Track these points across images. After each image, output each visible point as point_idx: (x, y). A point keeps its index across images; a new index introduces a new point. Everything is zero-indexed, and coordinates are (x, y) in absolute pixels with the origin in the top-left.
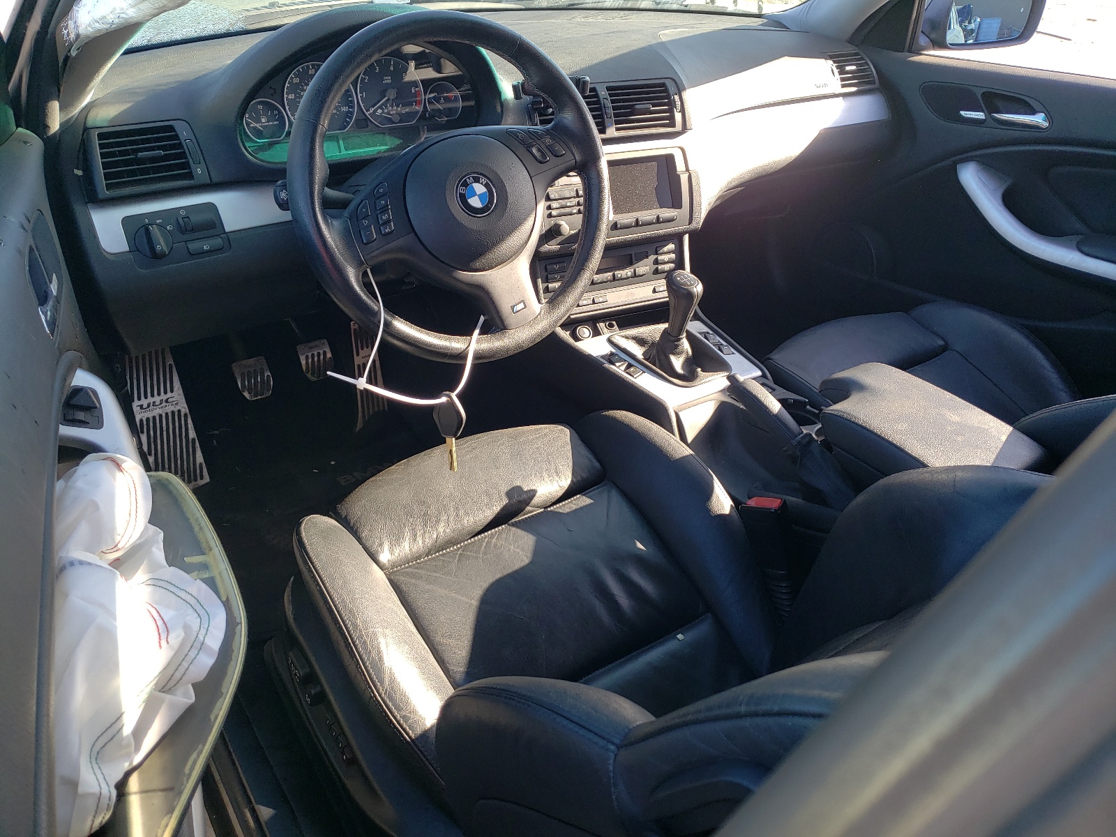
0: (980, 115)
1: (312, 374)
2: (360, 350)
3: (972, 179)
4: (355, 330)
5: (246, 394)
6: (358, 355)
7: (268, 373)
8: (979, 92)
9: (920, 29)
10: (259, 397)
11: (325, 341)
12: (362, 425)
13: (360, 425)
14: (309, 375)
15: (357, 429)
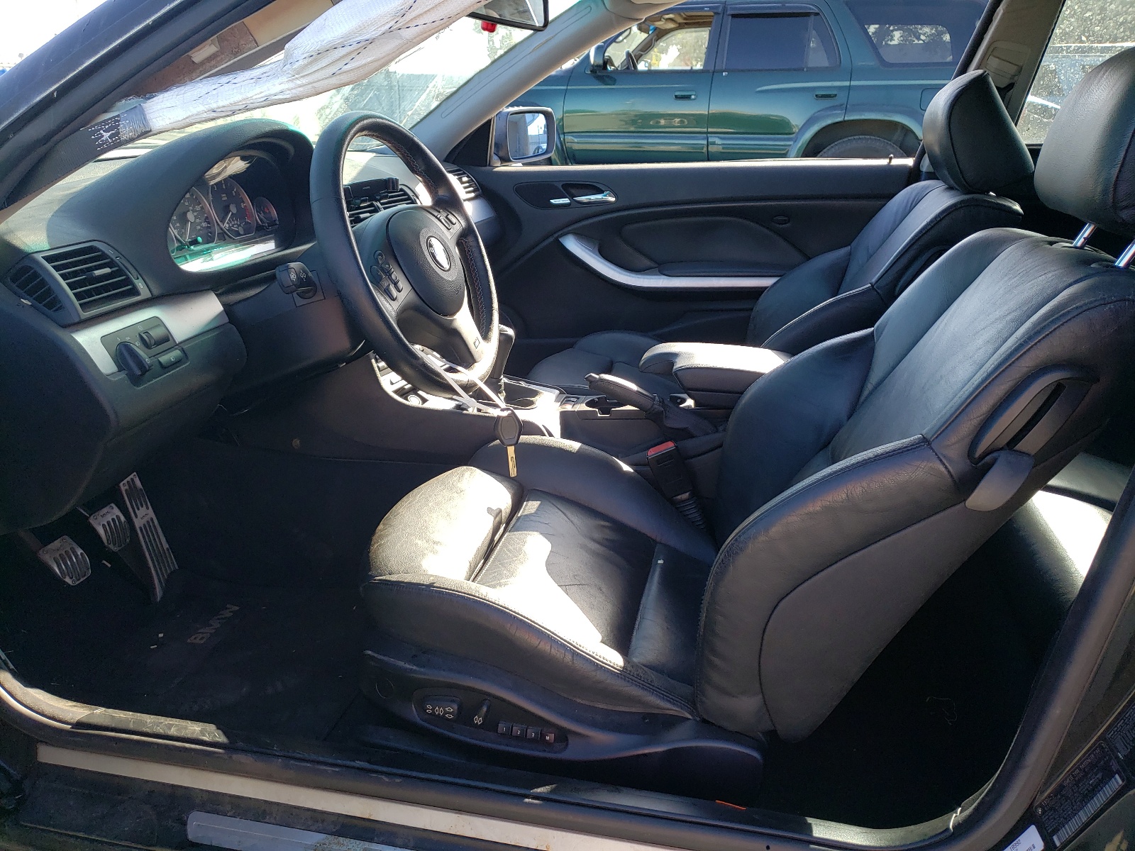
0: (566, 201)
1: (114, 545)
2: (136, 510)
3: (573, 245)
4: (126, 490)
5: (68, 580)
6: (136, 517)
7: (79, 551)
8: (559, 186)
9: (492, 153)
10: (82, 580)
11: (113, 505)
12: (162, 593)
13: (159, 593)
14: (111, 546)
15: (159, 599)
